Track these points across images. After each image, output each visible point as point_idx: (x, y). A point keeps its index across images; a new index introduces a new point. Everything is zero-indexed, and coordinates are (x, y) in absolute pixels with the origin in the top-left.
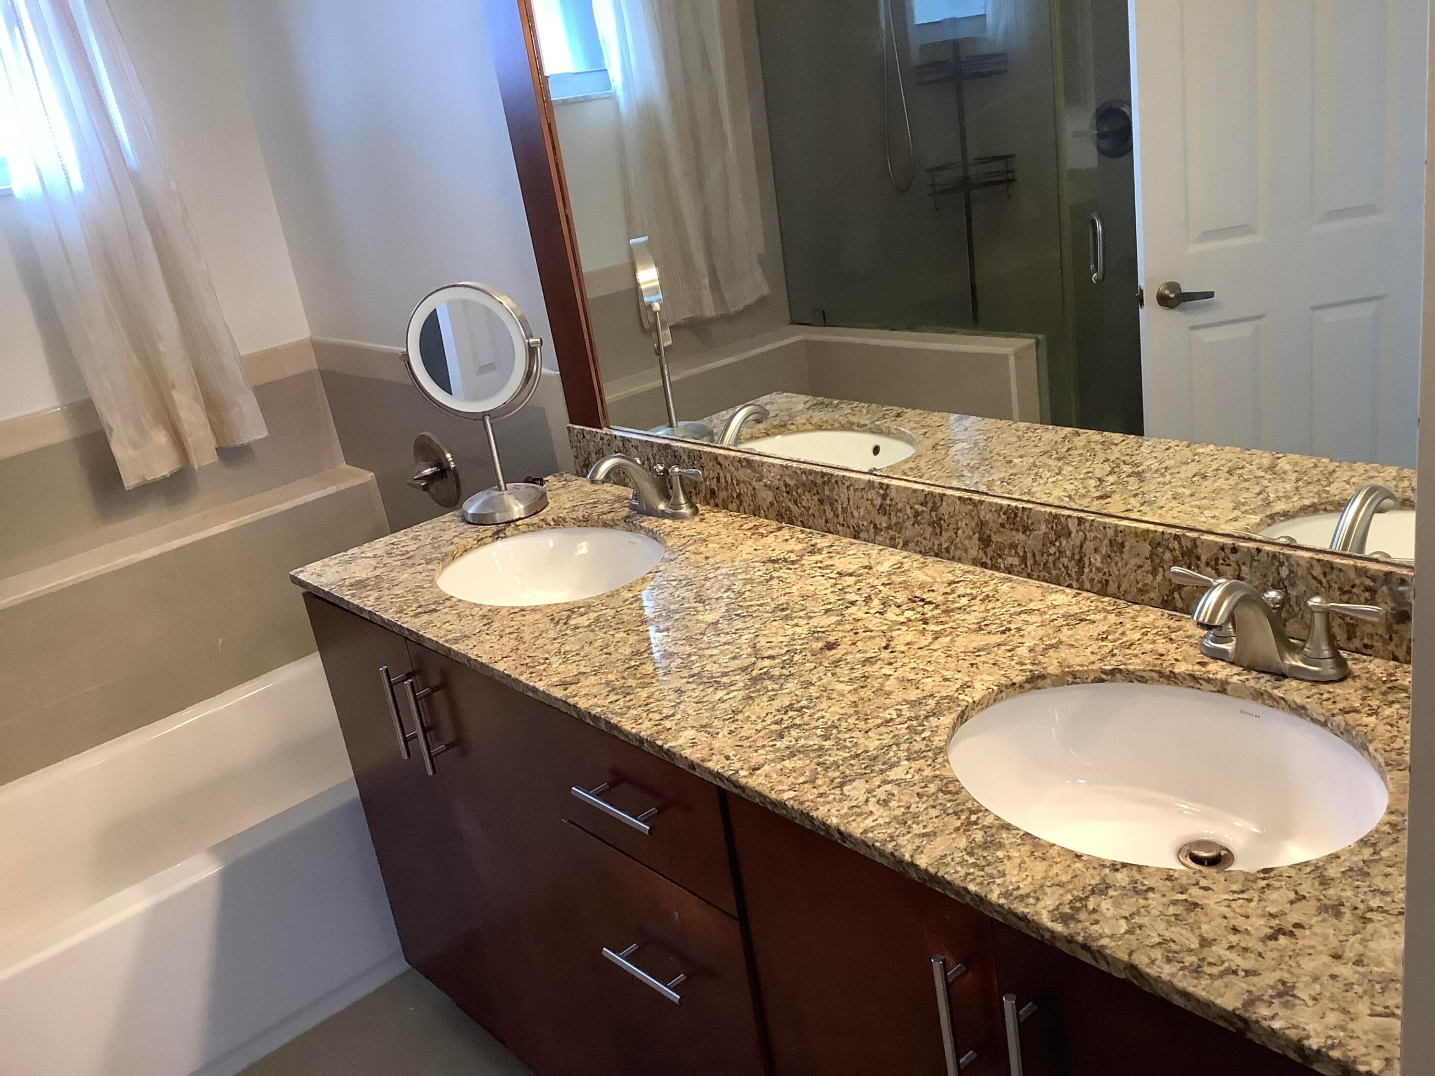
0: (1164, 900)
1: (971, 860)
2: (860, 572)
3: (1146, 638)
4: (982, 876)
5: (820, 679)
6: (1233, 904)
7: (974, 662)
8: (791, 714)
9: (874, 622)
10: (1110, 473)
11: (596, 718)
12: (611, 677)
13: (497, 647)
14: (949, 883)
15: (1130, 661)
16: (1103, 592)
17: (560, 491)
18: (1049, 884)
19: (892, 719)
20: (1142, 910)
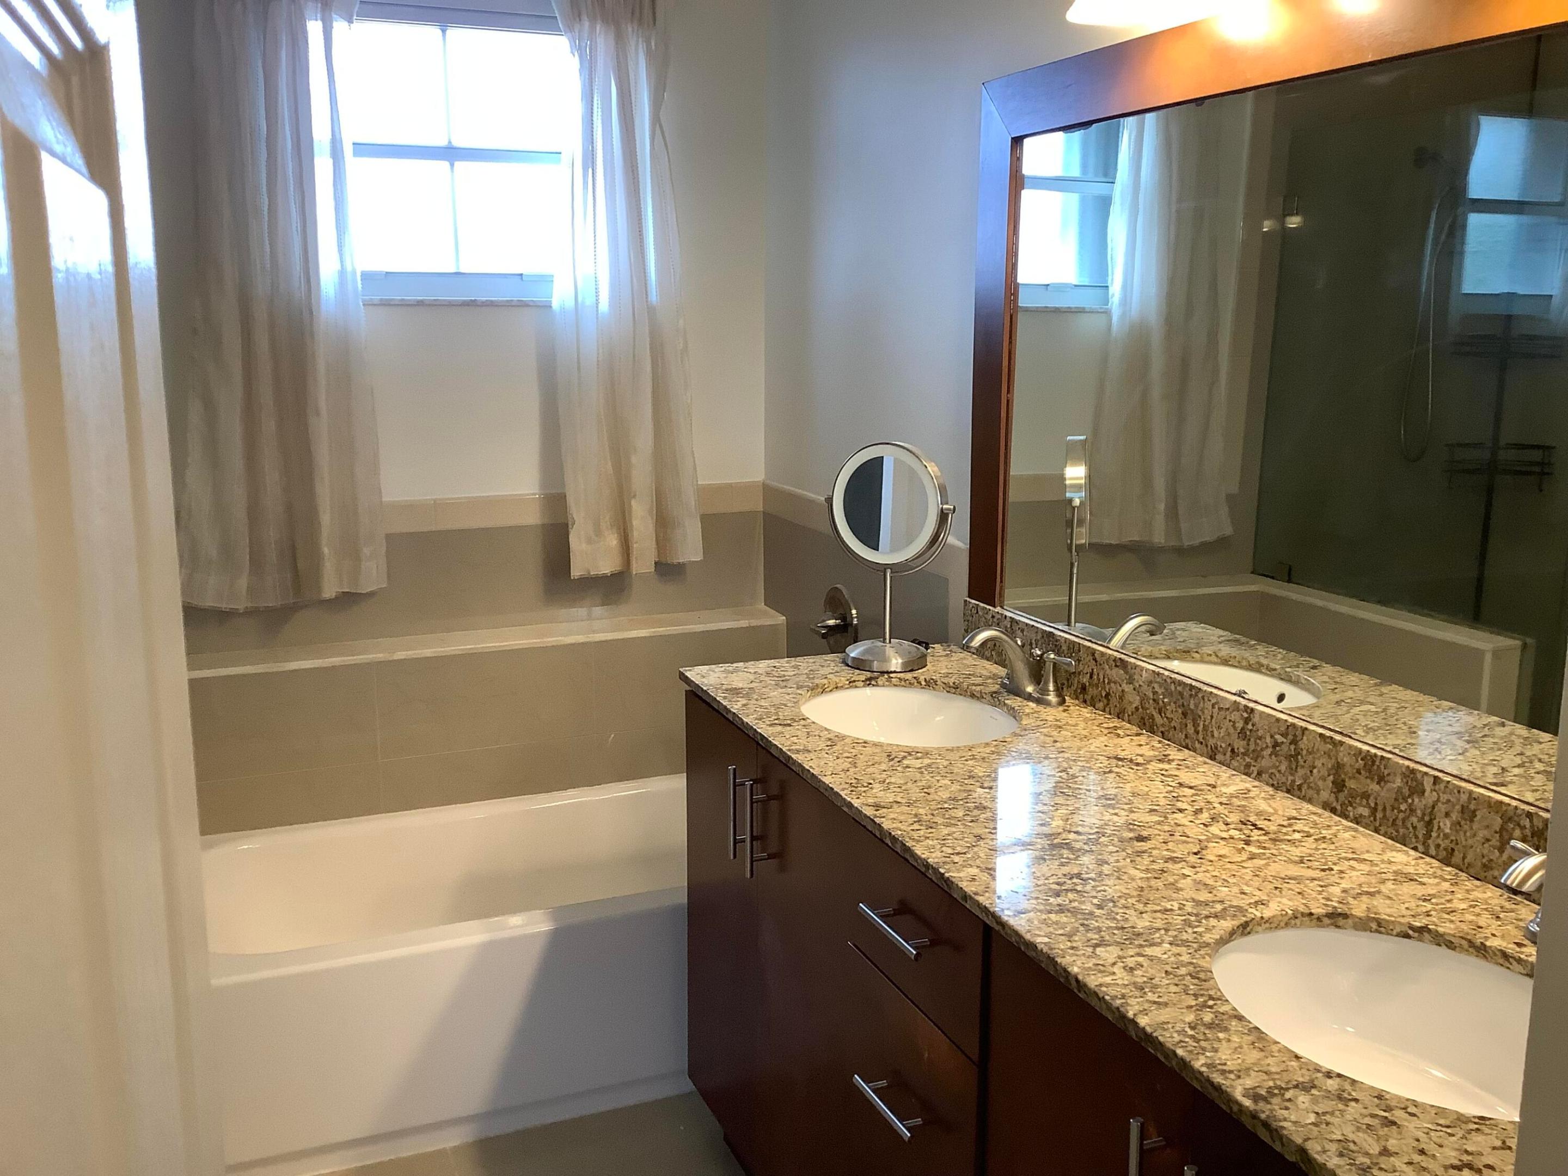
0: (1364, 1111)
1: (1191, 1032)
2: (1203, 787)
3: (1472, 909)
4: (1195, 1047)
5: (1118, 861)
6: (1432, 1134)
7: (1279, 886)
8: (1075, 880)
9: (1194, 831)
10: (1519, 766)
11: (894, 839)
12: (921, 811)
13: (830, 764)
14: (1160, 1043)
15: (1443, 924)
16: (1446, 862)
17: (942, 659)
18: (1257, 1069)
19: (1172, 910)
20: (1337, 1113)
